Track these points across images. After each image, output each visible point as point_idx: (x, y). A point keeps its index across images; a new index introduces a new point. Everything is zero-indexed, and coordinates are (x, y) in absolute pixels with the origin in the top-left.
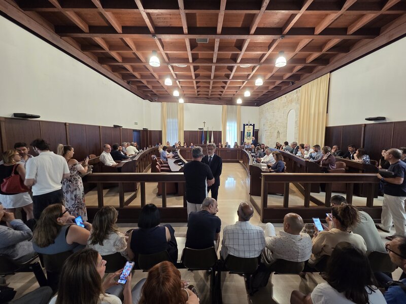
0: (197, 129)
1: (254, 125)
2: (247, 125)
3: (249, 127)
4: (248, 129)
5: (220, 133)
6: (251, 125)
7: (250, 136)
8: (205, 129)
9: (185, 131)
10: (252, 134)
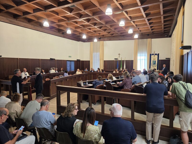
0: (113, 59)
1: (158, 55)
2: (153, 54)
3: (154, 57)
4: (154, 58)
5: (132, 61)
6: (156, 54)
7: (155, 64)
8: (120, 59)
9: (104, 61)
10: (157, 62)
